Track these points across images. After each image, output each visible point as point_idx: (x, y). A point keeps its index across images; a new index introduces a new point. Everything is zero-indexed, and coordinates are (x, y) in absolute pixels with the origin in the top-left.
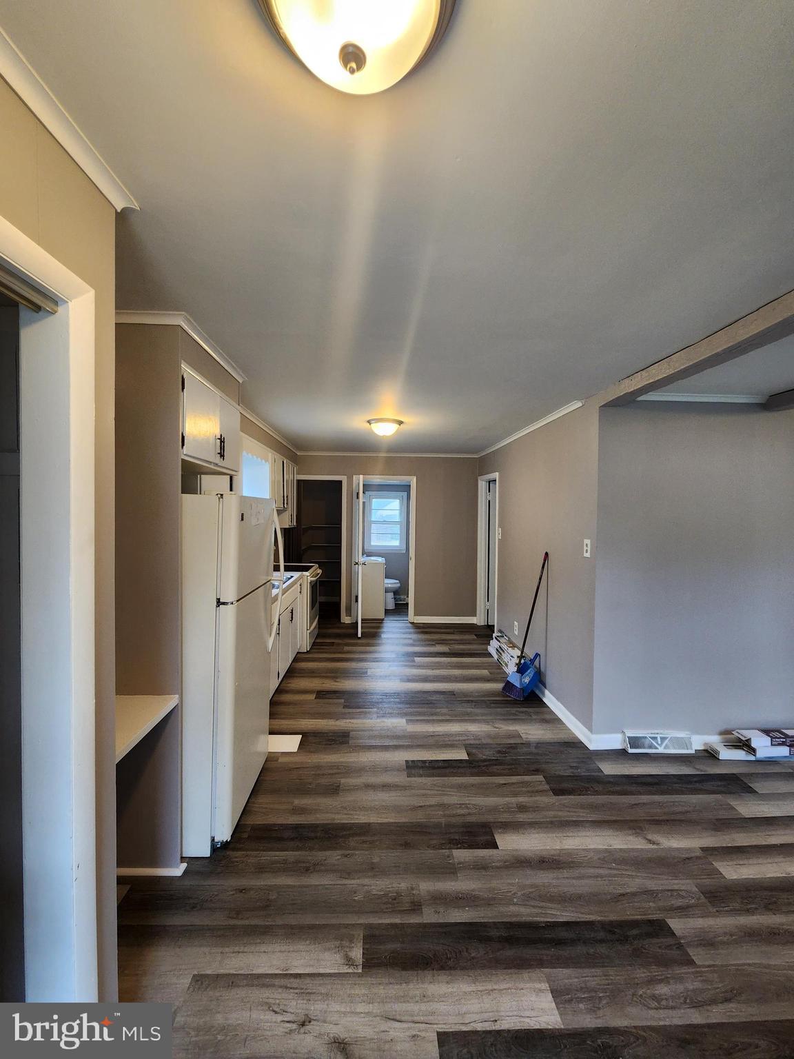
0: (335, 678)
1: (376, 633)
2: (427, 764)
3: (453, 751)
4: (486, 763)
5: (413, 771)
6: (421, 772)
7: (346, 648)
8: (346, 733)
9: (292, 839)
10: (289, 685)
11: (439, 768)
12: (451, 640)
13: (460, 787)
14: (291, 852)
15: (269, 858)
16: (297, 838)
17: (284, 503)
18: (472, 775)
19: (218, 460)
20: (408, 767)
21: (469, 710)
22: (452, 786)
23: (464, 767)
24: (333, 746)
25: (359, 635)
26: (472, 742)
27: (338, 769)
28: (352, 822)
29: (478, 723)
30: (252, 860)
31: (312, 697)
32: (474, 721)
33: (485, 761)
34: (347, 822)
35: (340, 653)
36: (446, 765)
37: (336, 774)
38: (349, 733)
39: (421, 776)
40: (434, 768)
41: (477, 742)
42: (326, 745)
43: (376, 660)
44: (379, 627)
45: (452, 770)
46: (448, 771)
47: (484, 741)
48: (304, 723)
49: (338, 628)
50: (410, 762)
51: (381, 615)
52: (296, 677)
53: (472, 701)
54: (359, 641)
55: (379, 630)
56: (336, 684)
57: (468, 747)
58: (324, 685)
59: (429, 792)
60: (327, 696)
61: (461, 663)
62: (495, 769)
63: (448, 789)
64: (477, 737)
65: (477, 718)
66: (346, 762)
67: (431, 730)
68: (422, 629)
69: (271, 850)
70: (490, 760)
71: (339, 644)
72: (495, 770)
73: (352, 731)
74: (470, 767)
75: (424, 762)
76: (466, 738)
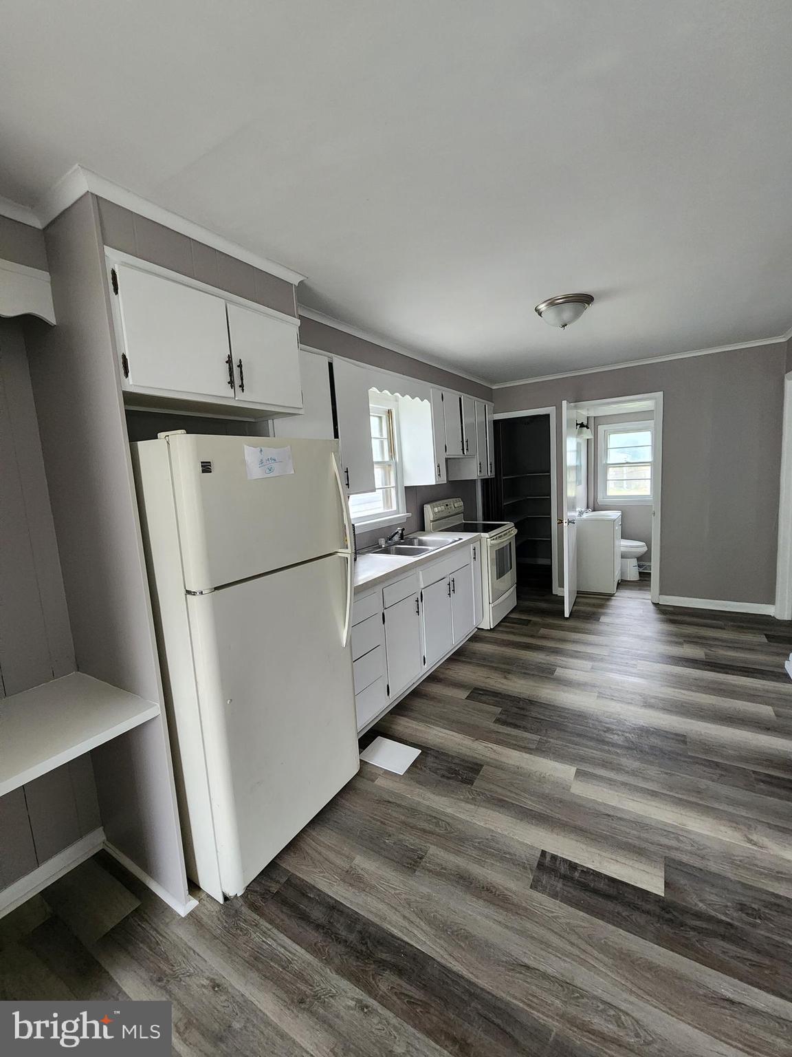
0: (506, 673)
1: (594, 613)
2: (577, 874)
3: (637, 865)
4: (698, 923)
5: (545, 879)
6: (559, 885)
7: (543, 631)
8: (477, 764)
9: (318, 927)
10: (447, 672)
11: (596, 892)
12: (716, 639)
13: (625, 960)
14: (303, 951)
15: (275, 945)
16: (323, 927)
17: (463, 449)
18: (660, 940)
19: (230, 393)
20: (541, 866)
21: (704, 783)
22: (604, 948)
23: (648, 913)
24: (451, 782)
25: (567, 615)
26: (685, 858)
27: (437, 825)
28: (406, 939)
29: (716, 818)
30: (256, 937)
31: (463, 694)
32: (707, 810)
33: (698, 915)
34: (399, 935)
35: (532, 636)
36: (613, 892)
37: (430, 832)
38: (482, 766)
39: (554, 895)
40: (585, 887)
41: (697, 863)
42: (443, 776)
43: (576, 655)
44: (602, 606)
45: (619, 908)
46: (610, 906)
47: (713, 867)
48: (435, 732)
49: (546, 601)
50: (548, 858)
51: (611, 588)
52: (463, 662)
53: (717, 765)
54: (567, 623)
55: (600, 610)
56: (504, 681)
57: (673, 868)
58: (488, 680)
59: (555, 940)
60: (484, 698)
61: (722, 683)
62: (718, 947)
63: (596, 953)
64: (700, 851)
65: (716, 805)
66: (453, 817)
67: (613, 803)
68: (669, 615)
69: (284, 931)
70: (710, 919)
71: (535, 624)
72: (716, 951)
73: (488, 764)
74: (659, 917)
75: (573, 866)
76: (673, 843)
